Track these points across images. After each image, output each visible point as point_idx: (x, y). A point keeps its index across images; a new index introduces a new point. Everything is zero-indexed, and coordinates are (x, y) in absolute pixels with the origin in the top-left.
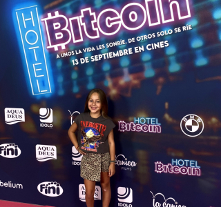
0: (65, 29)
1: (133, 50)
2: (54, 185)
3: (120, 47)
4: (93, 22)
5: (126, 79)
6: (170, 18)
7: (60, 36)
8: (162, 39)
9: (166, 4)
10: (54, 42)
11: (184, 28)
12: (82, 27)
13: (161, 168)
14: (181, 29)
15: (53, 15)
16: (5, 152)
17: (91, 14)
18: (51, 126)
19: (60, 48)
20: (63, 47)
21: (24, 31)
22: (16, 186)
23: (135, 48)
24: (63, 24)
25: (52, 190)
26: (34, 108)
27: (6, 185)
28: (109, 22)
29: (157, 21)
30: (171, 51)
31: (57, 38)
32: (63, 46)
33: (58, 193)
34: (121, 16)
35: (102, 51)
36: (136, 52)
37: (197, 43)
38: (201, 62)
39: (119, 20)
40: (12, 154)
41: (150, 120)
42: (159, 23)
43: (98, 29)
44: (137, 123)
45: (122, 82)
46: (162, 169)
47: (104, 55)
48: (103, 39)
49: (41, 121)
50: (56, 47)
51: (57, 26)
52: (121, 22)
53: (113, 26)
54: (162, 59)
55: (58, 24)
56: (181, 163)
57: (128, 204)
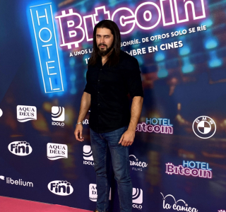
0: (79, 27)
1: (147, 50)
2: (64, 184)
3: (135, 46)
6: (185, 18)
7: (74, 34)
8: (176, 39)
9: (181, 4)
10: (68, 40)
11: (198, 29)
13: (172, 169)
14: (196, 29)
15: (67, 12)
16: (16, 150)
17: (105, 12)
18: (63, 125)
19: (73, 46)
20: (77, 46)
21: (38, 28)
22: (26, 184)
23: (149, 48)
24: (77, 22)
25: (62, 189)
26: (46, 106)
27: (16, 182)
28: (124, 21)
29: (171, 21)
30: (185, 51)
31: (71, 36)
32: (76, 44)
33: (68, 192)
34: (134, 15)
36: (150, 52)
37: (211, 44)
38: (215, 63)
39: (133, 19)
41: (162, 121)
42: (173, 23)
44: (149, 123)
46: (173, 171)
49: (53, 119)
50: (69, 45)
51: (71, 24)
52: (135, 21)
53: (127, 25)
54: (175, 60)
55: (72, 22)
56: (192, 164)
57: (138, 205)
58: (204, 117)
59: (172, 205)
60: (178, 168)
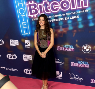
0: (36, 9)
1: (64, 19)
3: (59, 17)
4: (48, 6)
5: (61, 30)
6: (80, 7)
7: (34, 11)
8: (76, 15)
10: (31, 14)
11: (85, 11)
12: (43, 8)
13: (73, 64)
14: (84, 11)
15: (31, 2)
16: (10, 57)
17: (47, 3)
18: (30, 47)
19: (34, 16)
21: (19, 8)
22: (15, 70)
24: (35, 7)
26: (23, 40)
27: (10, 70)
28: (55, 7)
29: (74, 8)
30: (80, 20)
31: (33, 12)
32: (35, 15)
34: (59, 5)
35: (51, 19)
36: (66, 19)
37: (90, 17)
38: (91, 24)
39: (59, 6)
40: (13, 58)
41: (70, 46)
42: (75, 8)
43: (50, 10)
44: (65, 47)
45: (59, 31)
47: (52, 20)
48: (52, 14)
49: (25, 45)
50: (32, 16)
51: (33, 7)
52: (60, 7)
53: (56, 8)
54: (76, 23)
55: (33, 6)
56: (81, 63)
57: (60, 77)
58: (87, 45)
59: (73, 77)
60: (76, 64)
